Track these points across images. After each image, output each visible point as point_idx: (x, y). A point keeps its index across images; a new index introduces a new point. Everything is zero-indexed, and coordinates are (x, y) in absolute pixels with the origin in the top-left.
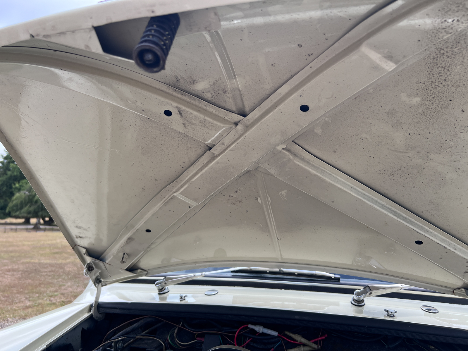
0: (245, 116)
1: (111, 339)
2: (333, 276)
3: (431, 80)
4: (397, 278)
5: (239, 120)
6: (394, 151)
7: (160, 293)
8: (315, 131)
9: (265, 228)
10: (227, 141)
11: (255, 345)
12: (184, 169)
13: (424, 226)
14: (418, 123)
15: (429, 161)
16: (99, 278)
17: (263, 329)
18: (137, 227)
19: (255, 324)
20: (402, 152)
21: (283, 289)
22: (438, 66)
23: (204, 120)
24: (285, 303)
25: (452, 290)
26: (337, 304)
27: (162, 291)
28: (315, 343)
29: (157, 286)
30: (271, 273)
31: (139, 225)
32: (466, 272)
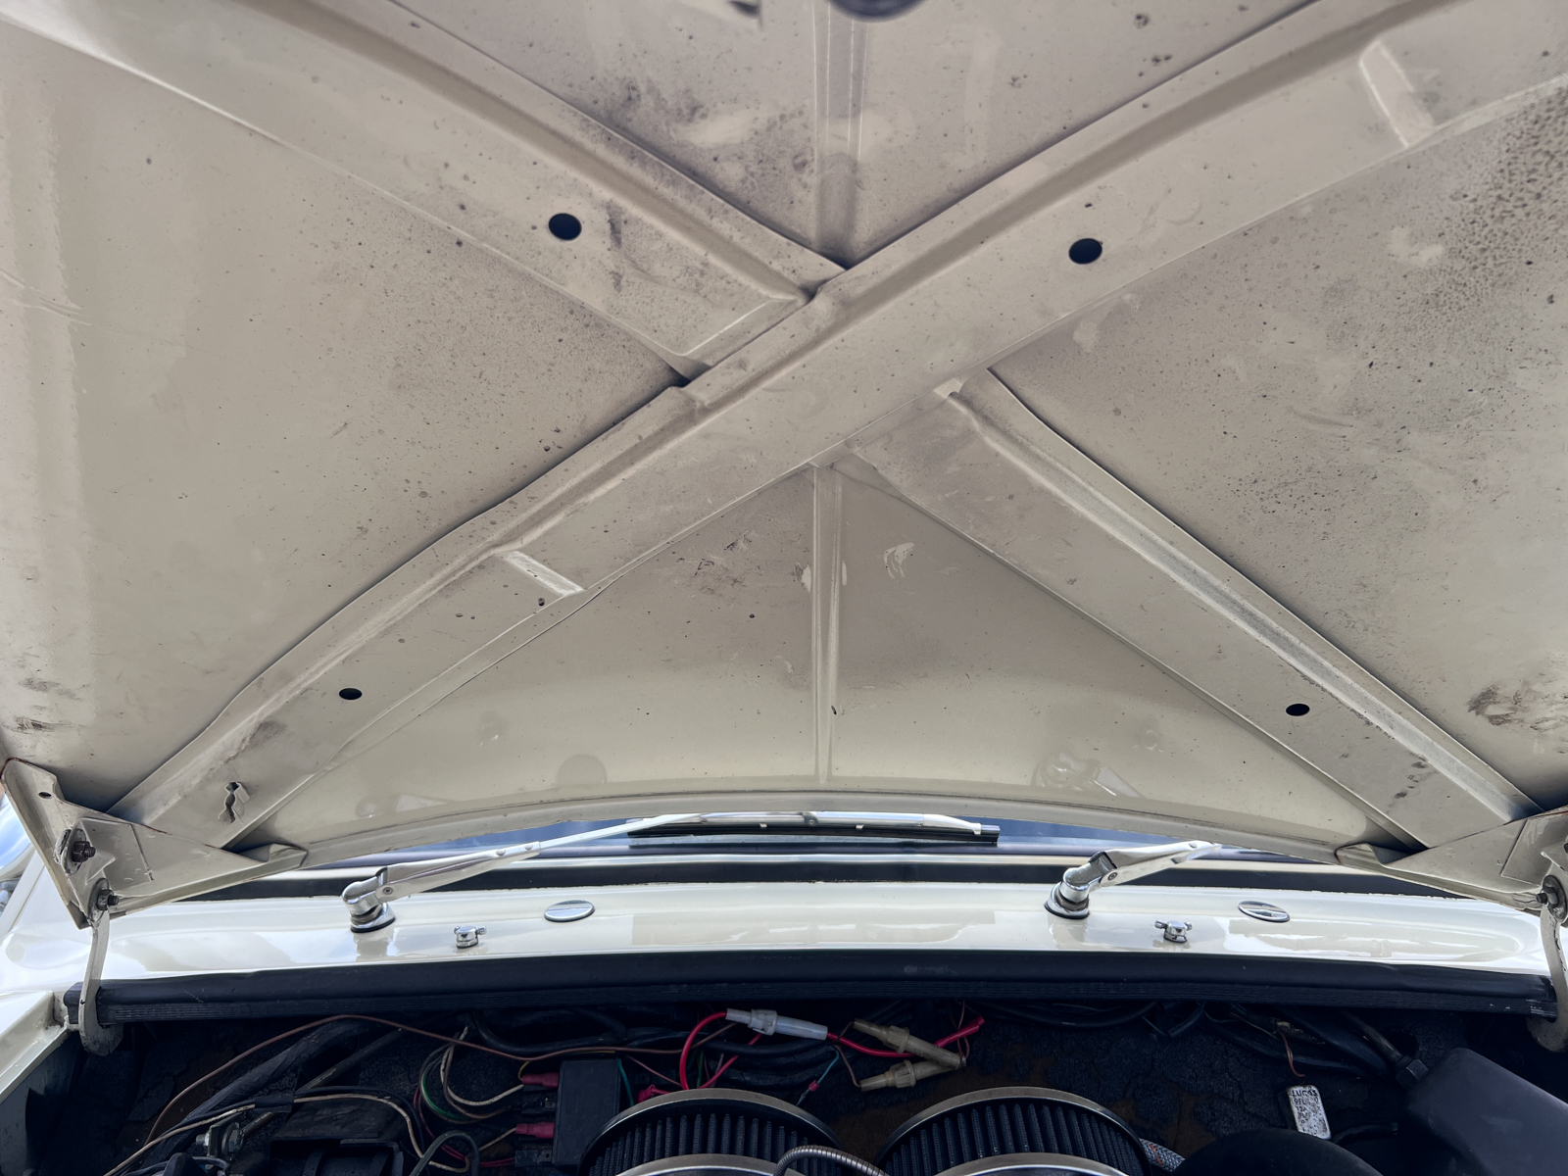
0: (847, 265)
1: (185, 1120)
2: (976, 828)
3: (1499, 192)
4: (1184, 825)
5: (822, 278)
6: (1308, 418)
7: (360, 926)
8: (1077, 336)
9: (799, 677)
10: (758, 356)
11: (747, 1078)
12: (549, 457)
13: (1320, 659)
14: (1407, 330)
15: (1397, 455)
16: (105, 887)
17: (777, 1021)
18: (305, 681)
19: (747, 1006)
20: (1330, 423)
21: (819, 880)
22: (1538, 147)
23: (701, 267)
24: (822, 927)
25: (1331, 851)
26: (988, 918)
27: (367, 923)
28: (951, 1047)
29: (349, 901)
30: (773, 828)
31: (317, 672)
32: (1402, 795)
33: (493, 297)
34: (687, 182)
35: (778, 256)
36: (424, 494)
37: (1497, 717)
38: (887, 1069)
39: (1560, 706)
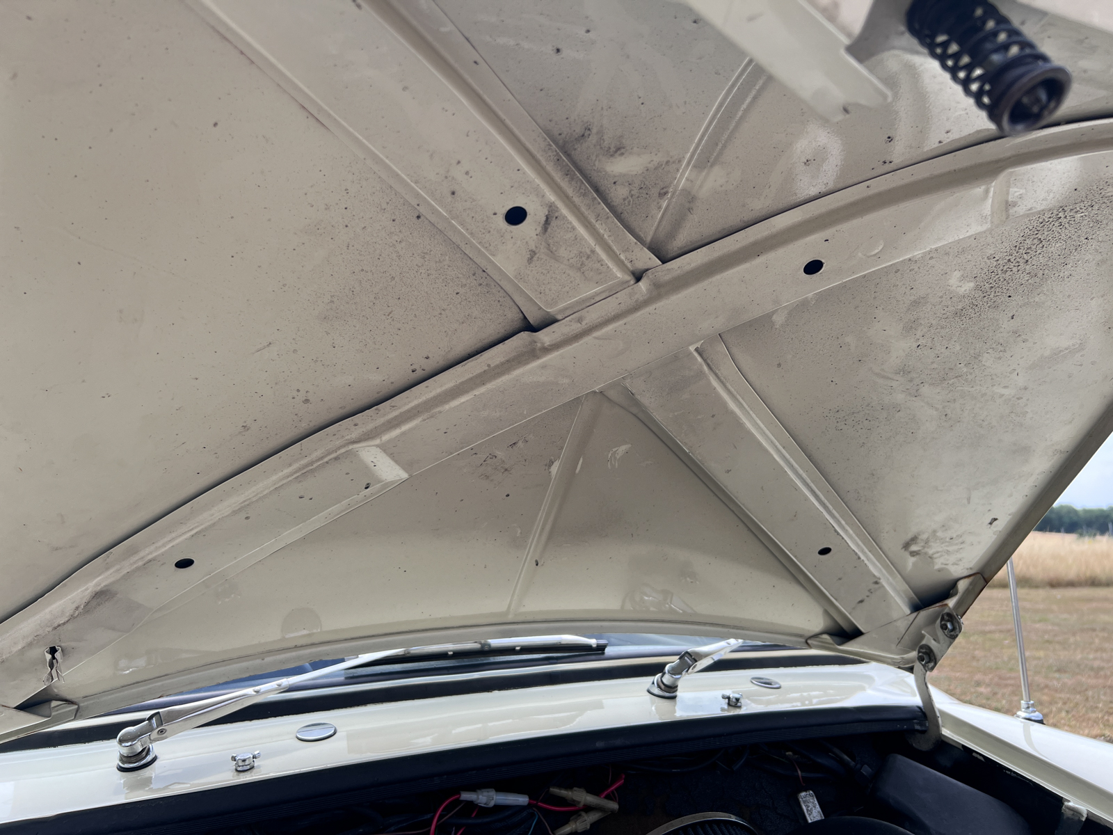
0: (664, 261)
2: (593, 642)
3: (1010, 257)
5: (646, 268)
6: (877, 375)
7: (126, 766)
8: (774, 317)
9: (523, 539)
10: (592, 315)
12: (414, 376)
14: (942, 328)
15: (914, 399)
17: (496, 796)
18: (151, 553)
20: (888, 378)
21: (494, 690)
22: (1037, 236)
23: (589, 253)
25: (804, 640)
26: (599, 705)
28: (608, 797)
29: (123, 745)
30: (458, 655)
31: (164, 545)
32: (861, 601)
33: (424, 258)
34: (593, 195)
35: (626, 250)
36: (307, 401)
37: (914, 552)
38: (569, 821)
39: (947, 544)
